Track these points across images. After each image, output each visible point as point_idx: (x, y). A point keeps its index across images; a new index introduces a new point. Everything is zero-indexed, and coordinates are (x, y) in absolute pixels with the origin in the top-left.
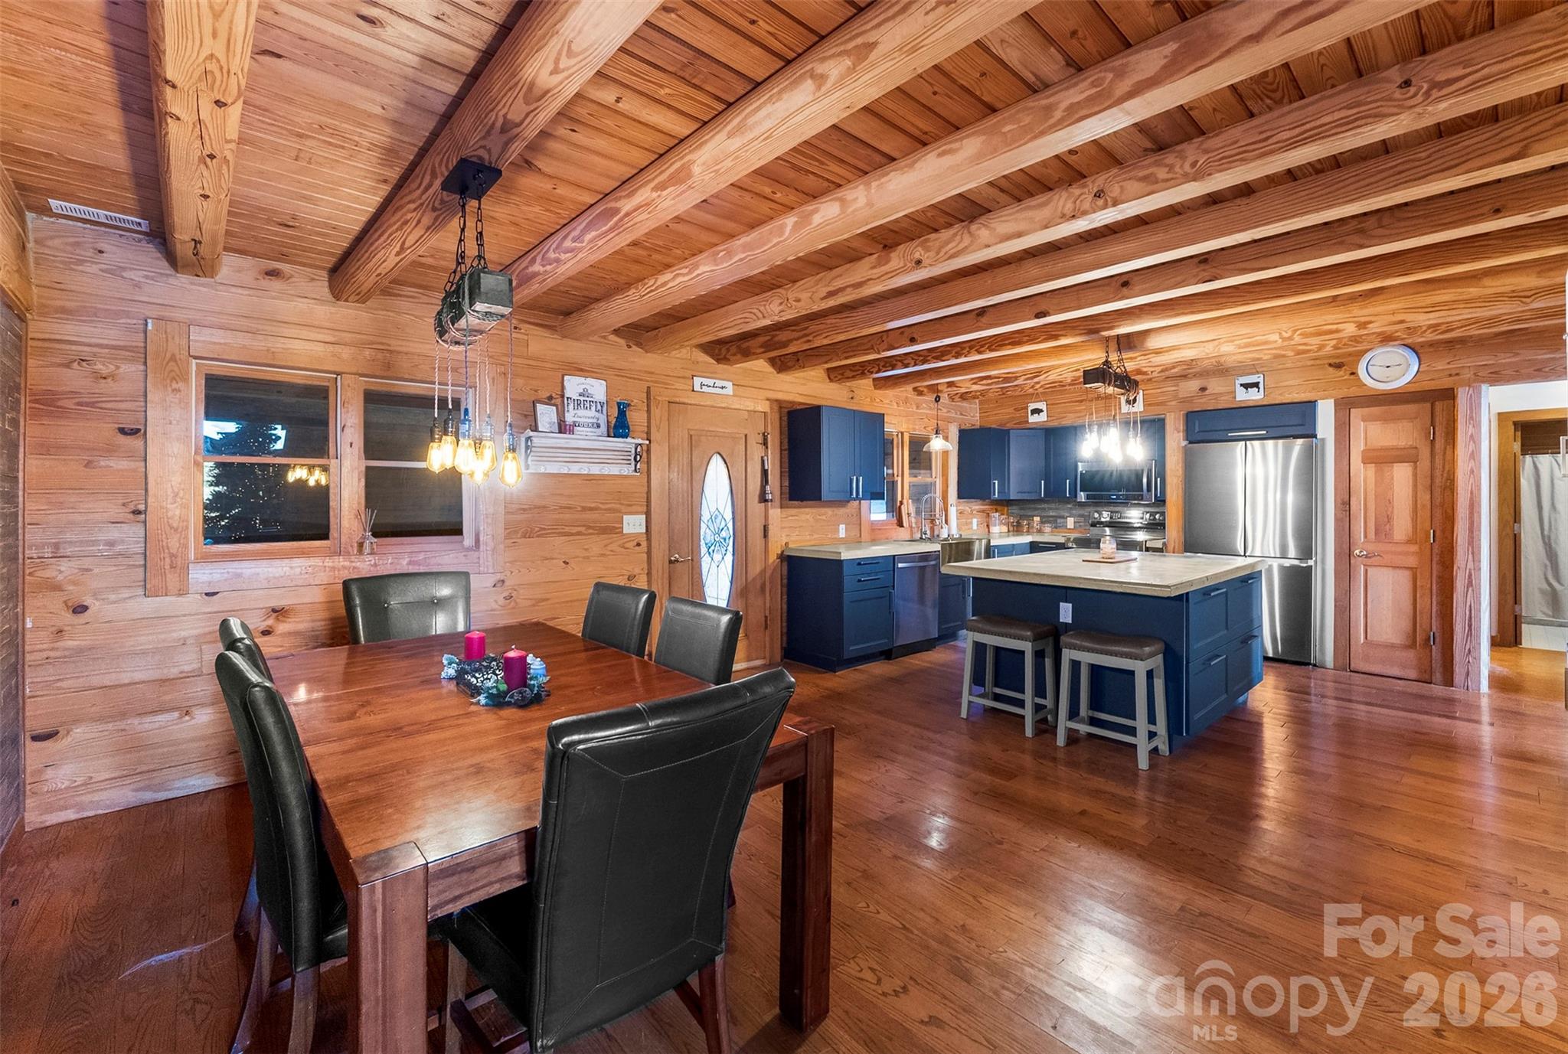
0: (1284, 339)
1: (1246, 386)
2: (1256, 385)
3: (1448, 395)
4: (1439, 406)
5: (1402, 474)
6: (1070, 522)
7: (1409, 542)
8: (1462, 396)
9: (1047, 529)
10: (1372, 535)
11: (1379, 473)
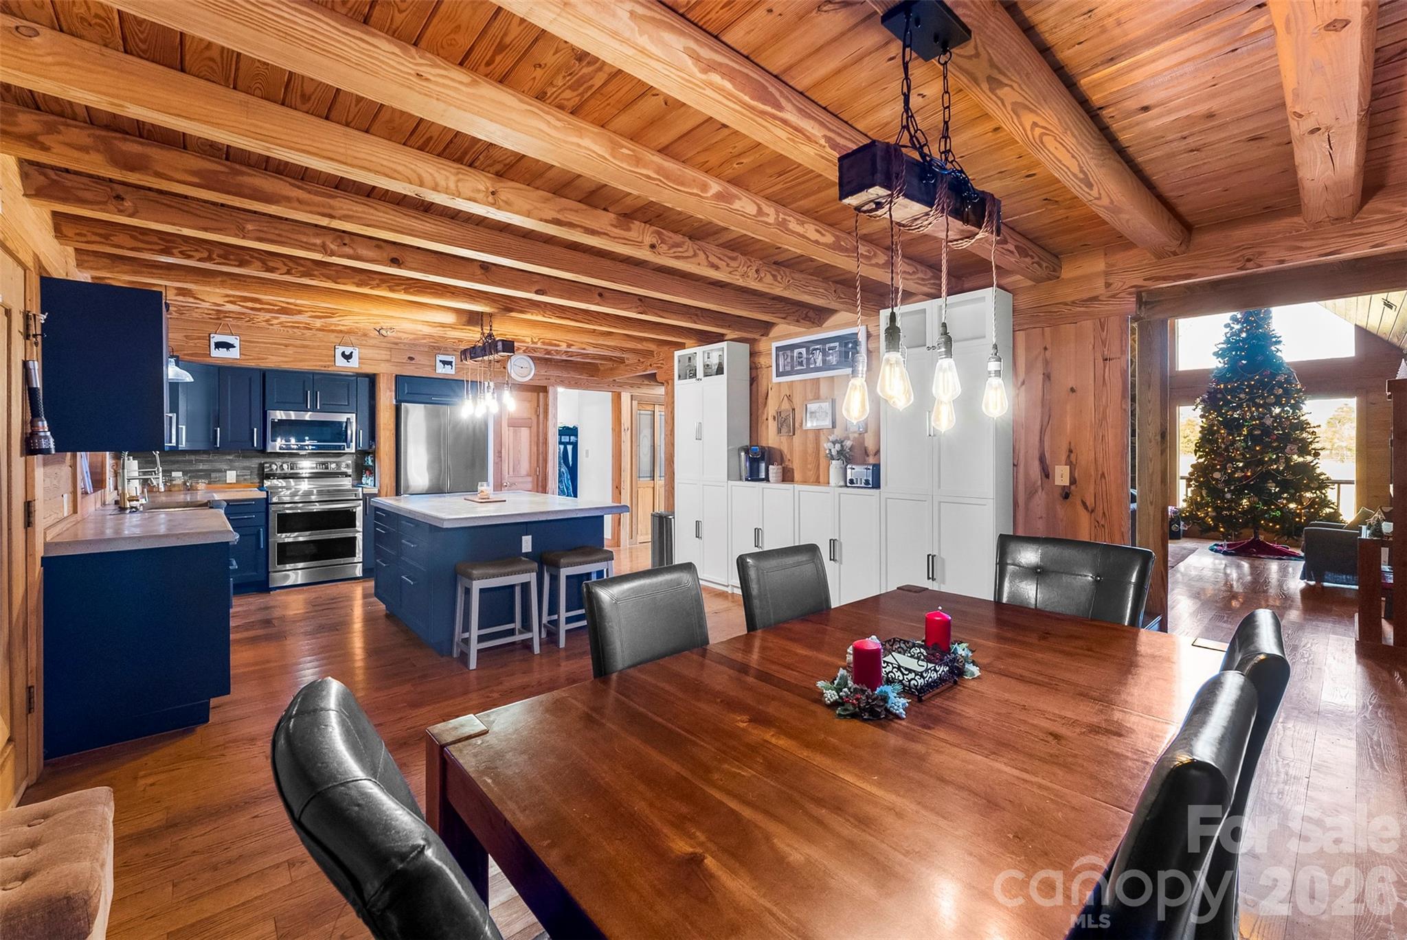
0: (533, 342)
1: (445, 363)
2: (450, 363)
3: (544, 389)
4: (541, 394)
5: (525, 433)
6: (231, 476)
7: (528, 475)
8: (551, 390)
9: (202, 485)
10: (511, 473)
11: (515, 432)
